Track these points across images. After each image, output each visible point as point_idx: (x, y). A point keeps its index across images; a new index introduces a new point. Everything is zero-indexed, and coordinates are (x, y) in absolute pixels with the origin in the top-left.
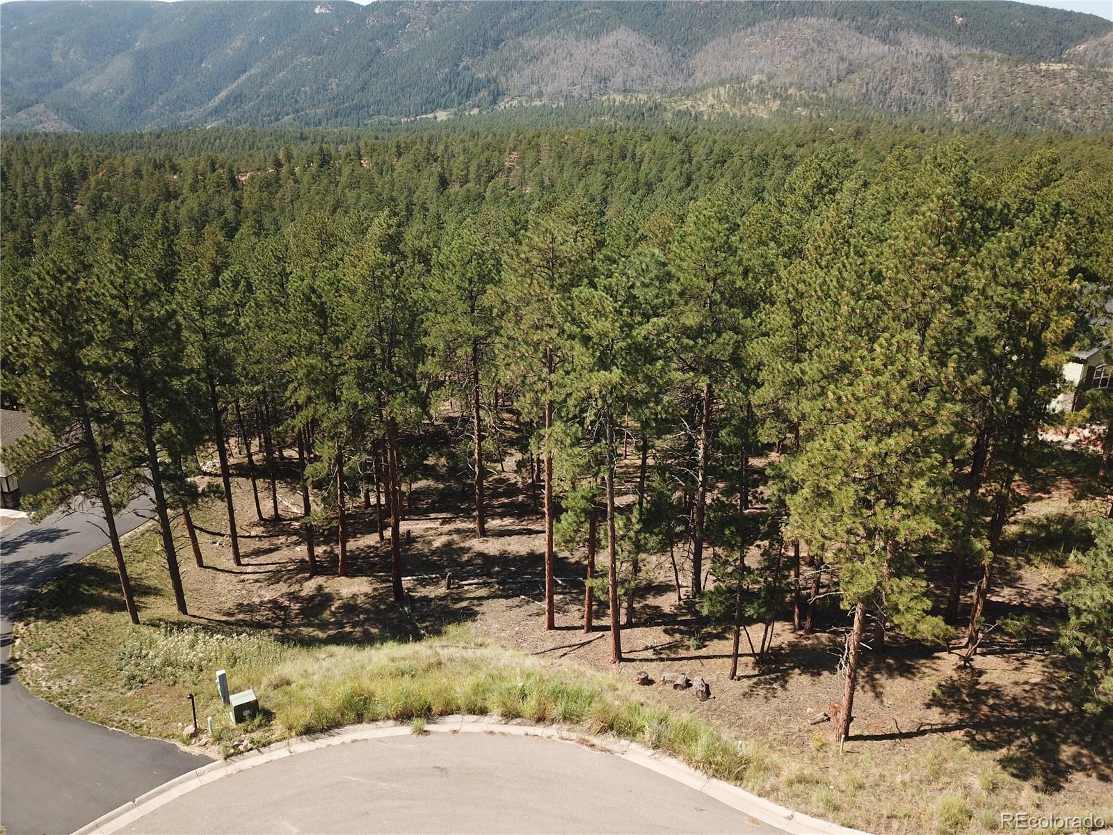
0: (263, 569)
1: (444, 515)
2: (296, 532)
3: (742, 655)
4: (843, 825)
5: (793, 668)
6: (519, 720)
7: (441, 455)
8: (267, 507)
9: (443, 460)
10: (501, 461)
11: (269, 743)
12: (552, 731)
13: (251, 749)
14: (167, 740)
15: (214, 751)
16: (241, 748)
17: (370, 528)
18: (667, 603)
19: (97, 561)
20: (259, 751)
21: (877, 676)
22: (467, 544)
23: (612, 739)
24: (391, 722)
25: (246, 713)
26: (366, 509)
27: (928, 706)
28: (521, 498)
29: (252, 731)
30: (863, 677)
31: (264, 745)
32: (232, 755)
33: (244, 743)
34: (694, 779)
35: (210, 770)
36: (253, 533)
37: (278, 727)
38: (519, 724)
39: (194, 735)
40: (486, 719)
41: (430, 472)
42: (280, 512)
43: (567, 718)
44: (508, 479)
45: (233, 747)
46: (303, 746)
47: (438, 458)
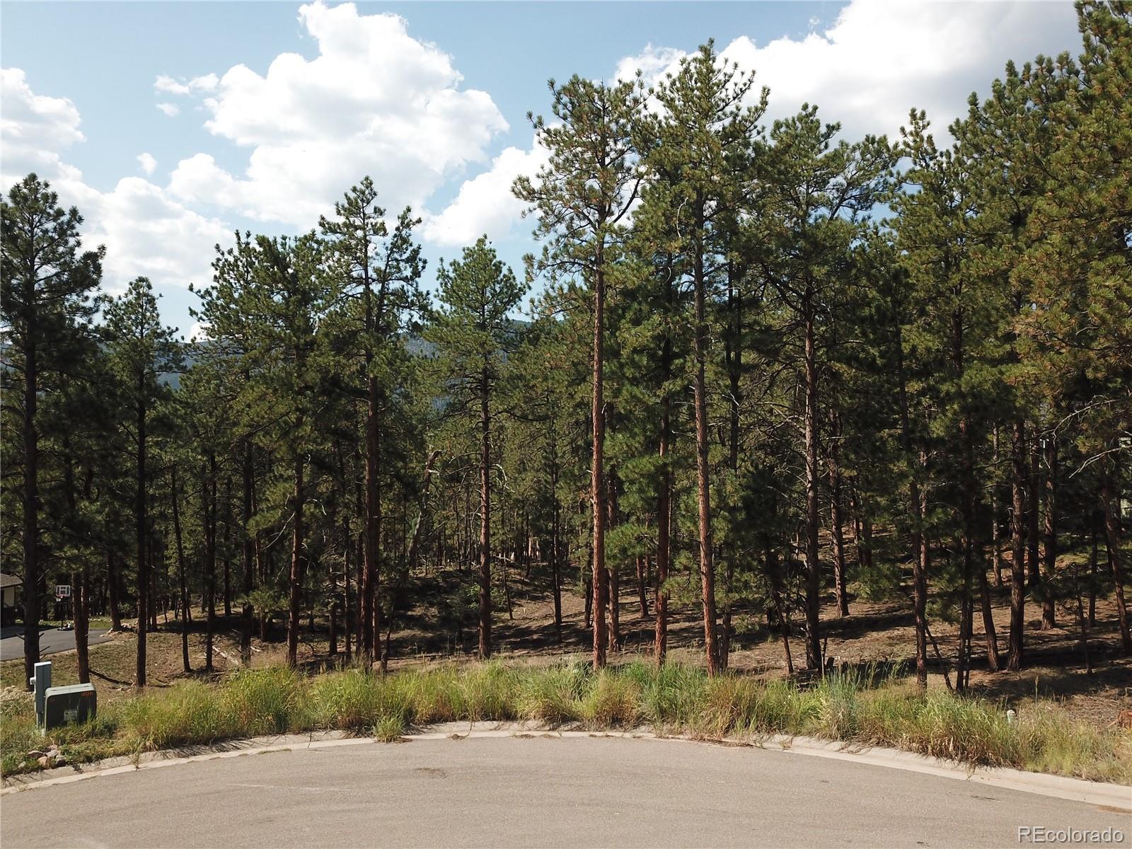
7: (432, 605)
8: (198, 662)
9: (434, 611)
10: (509, 611)
11: (101, 757)
13: (62, 764)
16: (43, 760)
20: (76, 768)
23: (756, 736)
25: (70, 715)
29: (72, 740)
31: (89, 760)
33: (50, 754)
37: (125, 738)
41: (415, 622)
42: (214, 664)
45: (27, 758)
46: (165, 762)
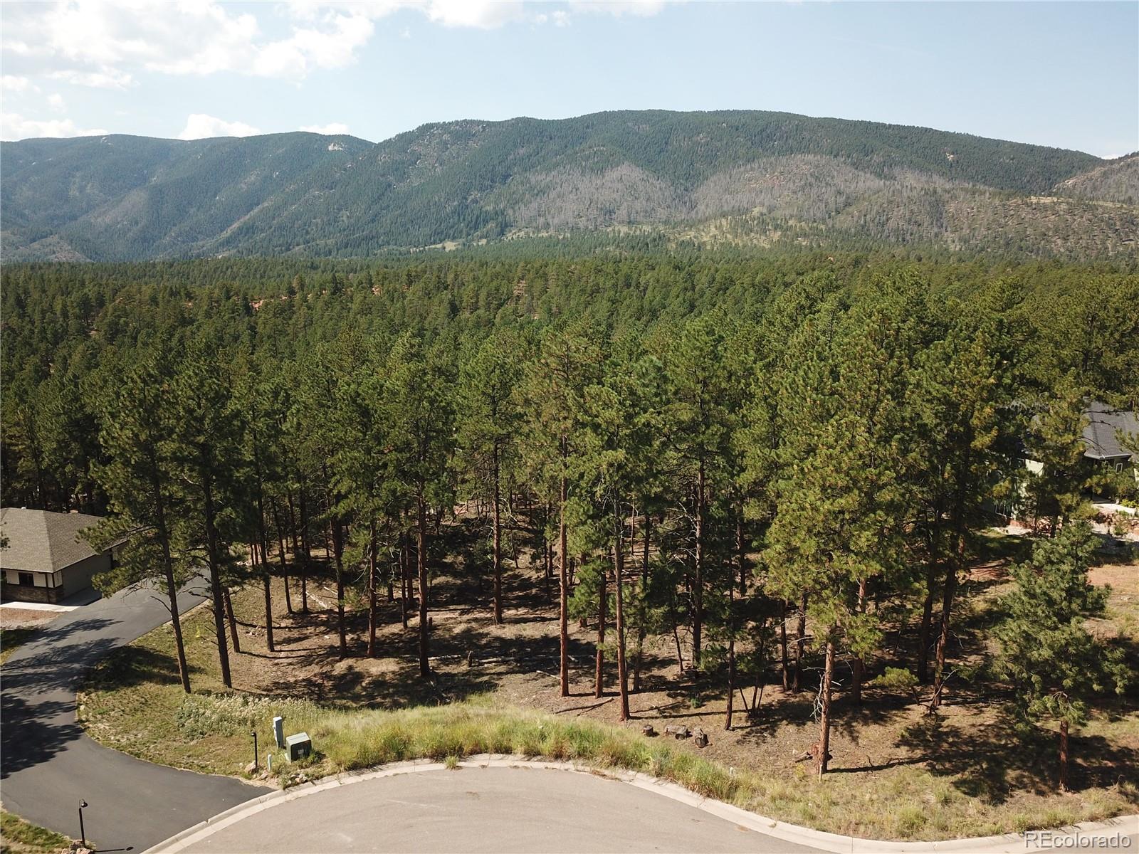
0: (295, 654)
1: (463, 607)
2: (323, 623)
3: (736, 711)
4: (817, 829)
5: (781, 720)
6: (539, 757)
7: (459, 554)
8: (297, 601)
9: (460, 558)
10: (515, 558)
11: (322, 777)
12: (570, 765)
13: (306, 781)
14: (231, 776)
15: (273, 783)
16: (297, 780)
17: (393, 619)
18: (671, 673)
19: (145, 644)
20: (313, 783)
21: (854, 724)
22: (485, 630)
23: (620, 771)
24: (427, 760)
25: (301, 752)
26: (389, 602)
27: (897, 746)
28: (534, 591)
29: (306, 767)
30: (842, 725)
31: (317, 778)
32: (289, 786)
33: (300, 776)
34: (693, 800)
35: (271, 798)
36: (283, 625)
37: (329, 764)
38: (540, 761)
39: (255, 771)
40: (511, 757)
41: (448, 569)
42: (308, 606)
43: (581, 754)
44: (522, 575)
45: (291, 779)
46: (351, 779)
47: (456, 556)
